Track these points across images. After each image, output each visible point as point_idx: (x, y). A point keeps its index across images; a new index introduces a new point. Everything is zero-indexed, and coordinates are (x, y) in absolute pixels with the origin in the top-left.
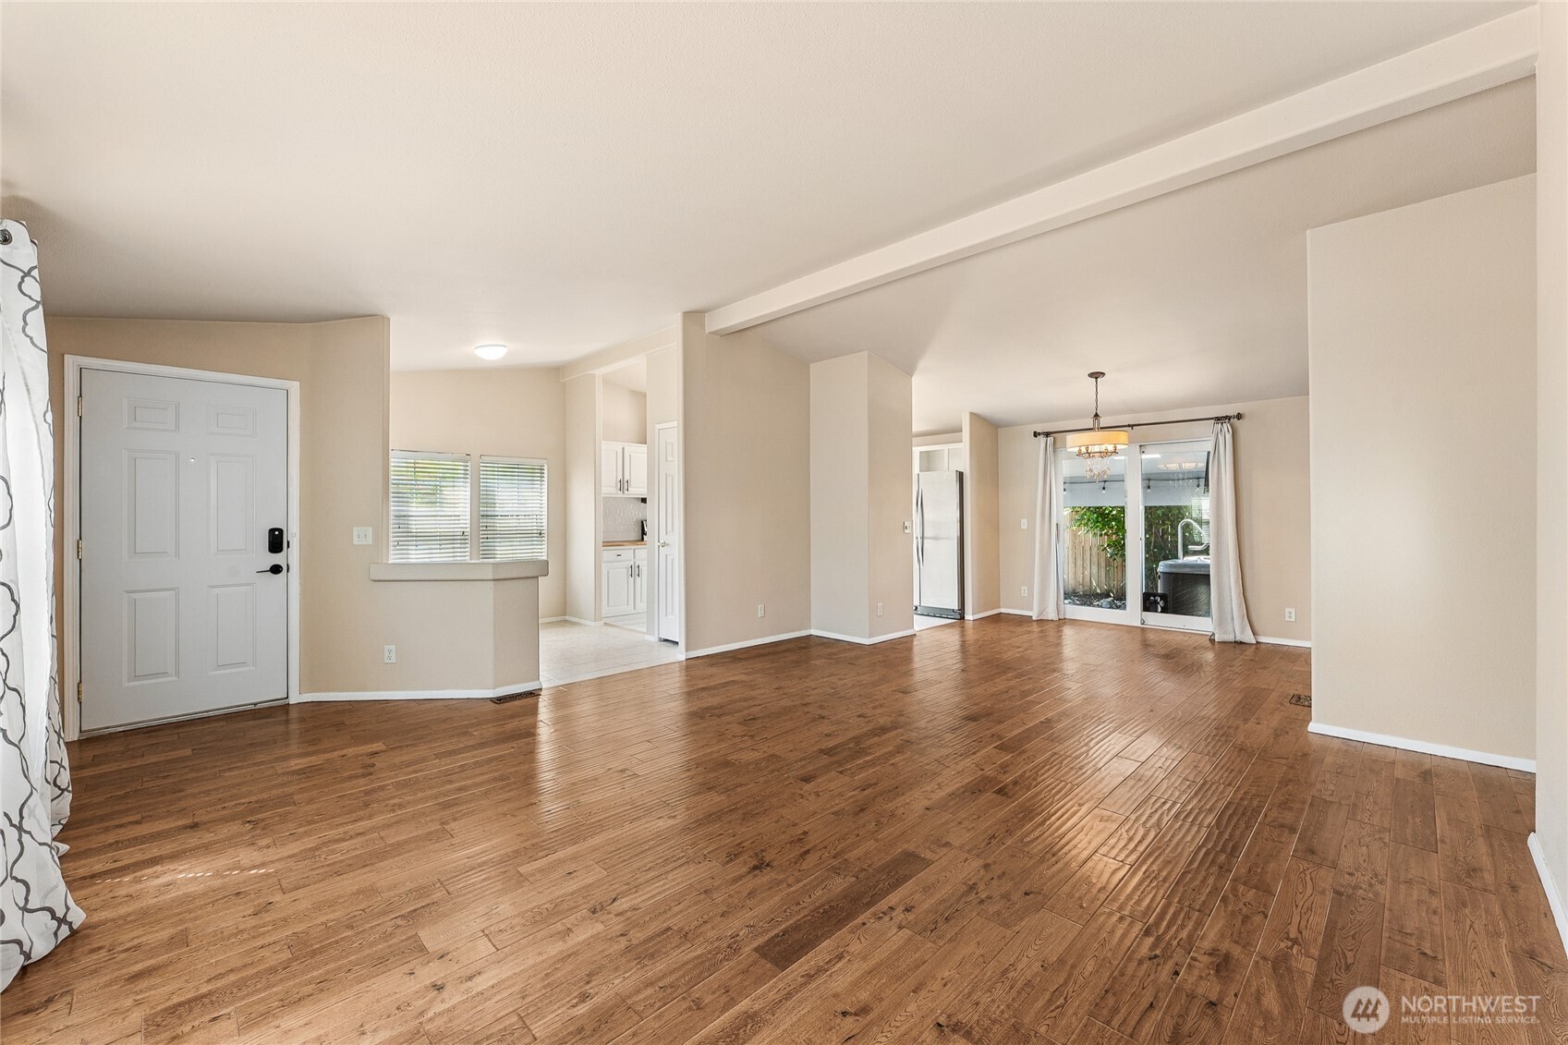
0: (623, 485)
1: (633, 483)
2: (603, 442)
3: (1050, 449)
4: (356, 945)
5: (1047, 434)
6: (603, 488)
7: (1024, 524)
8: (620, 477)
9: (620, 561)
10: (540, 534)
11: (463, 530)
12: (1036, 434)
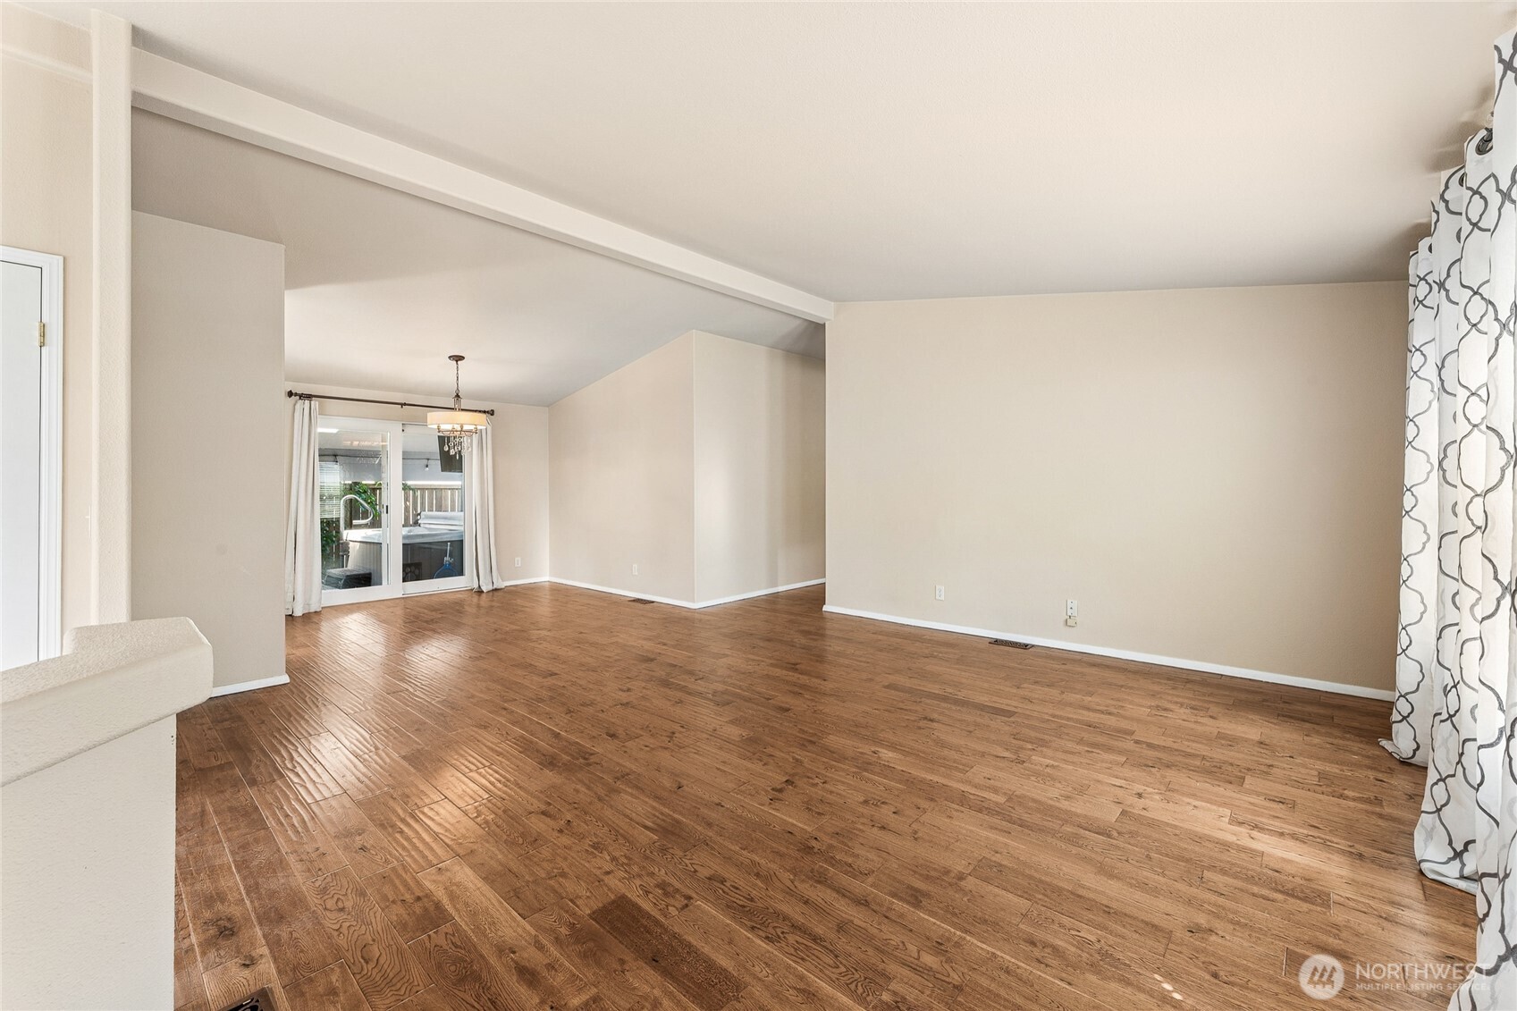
4: (1156, 844)
5: (307, 397)
12: (291, 394)
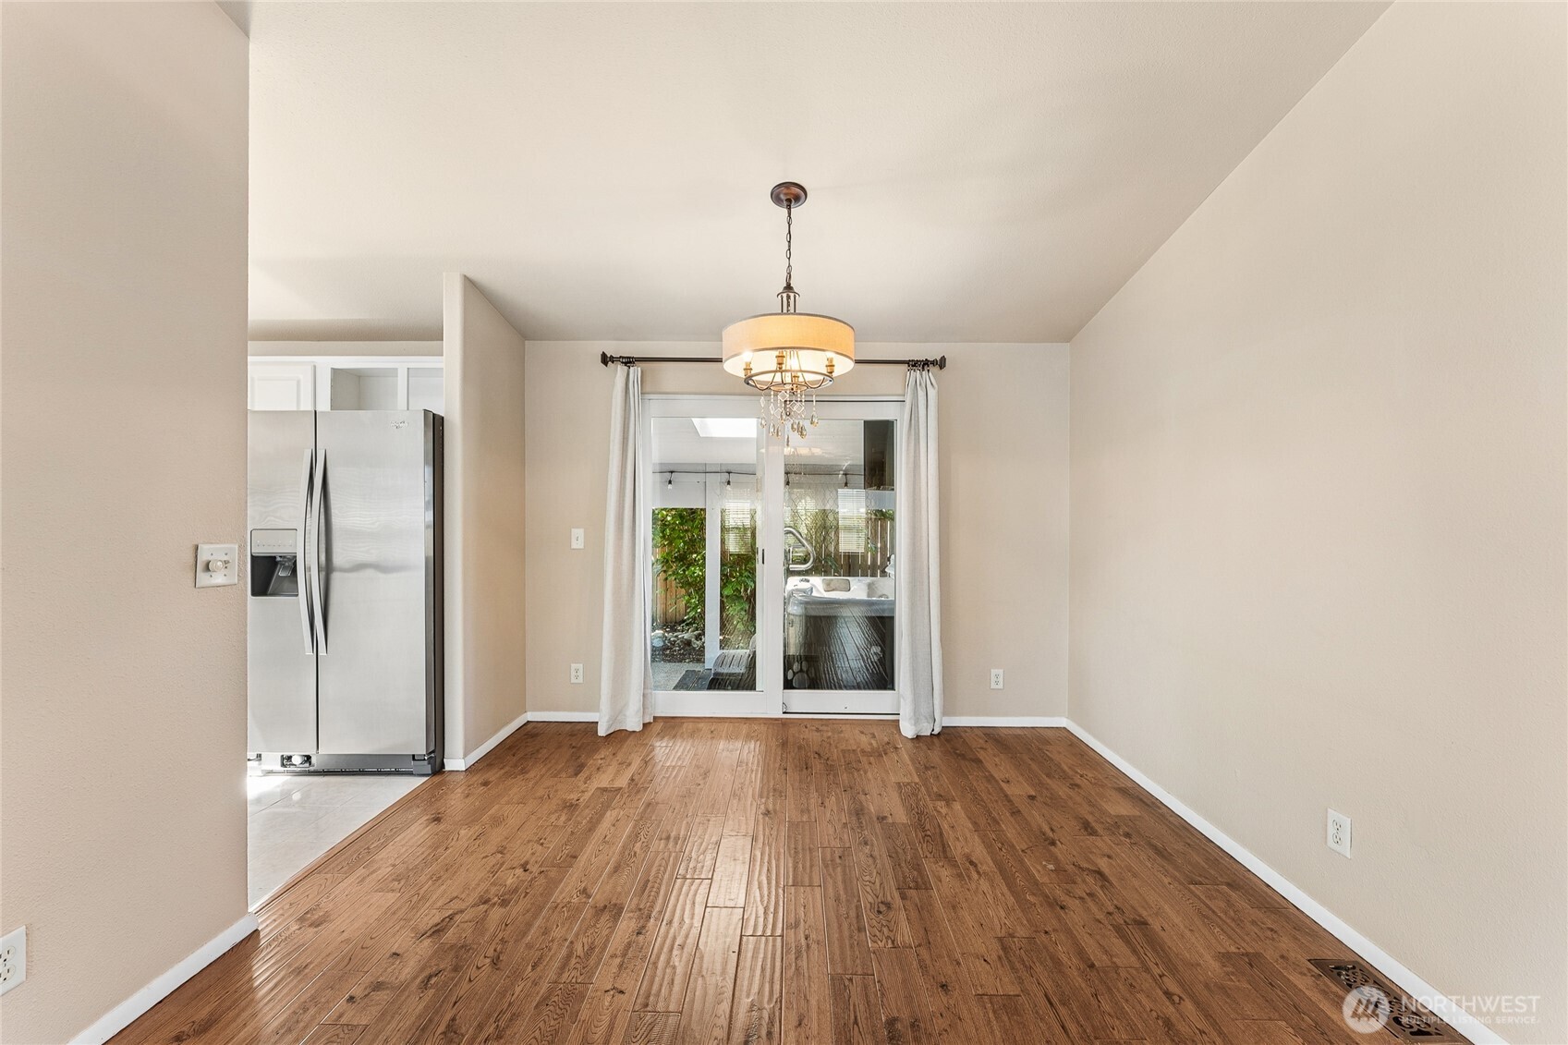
3: (634, 389)
5: (629, 362)
7: (578, 539)
12: (605, 359)
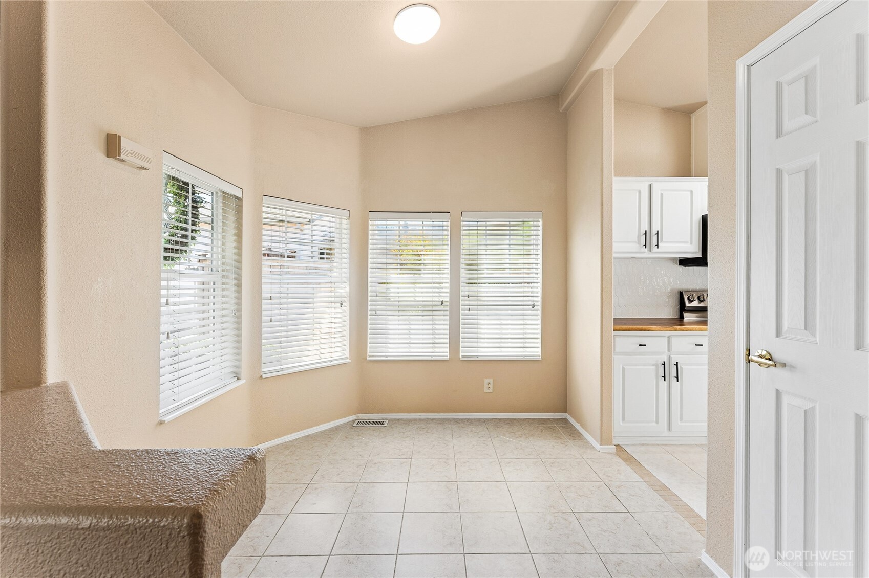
0: (649, 239)
1: (665, 236)
2: (614, 179)
6: (614, 245)
8: (645, 227)
9: (640, 354)
10: (533, 306)
11: (441, 299)
